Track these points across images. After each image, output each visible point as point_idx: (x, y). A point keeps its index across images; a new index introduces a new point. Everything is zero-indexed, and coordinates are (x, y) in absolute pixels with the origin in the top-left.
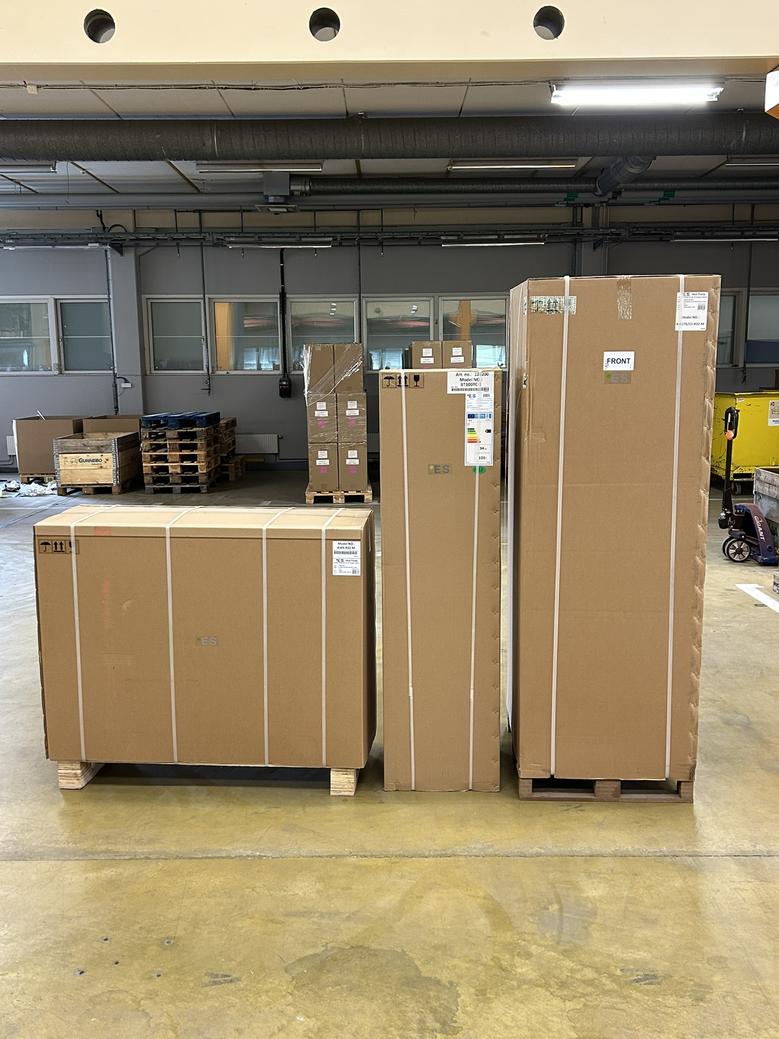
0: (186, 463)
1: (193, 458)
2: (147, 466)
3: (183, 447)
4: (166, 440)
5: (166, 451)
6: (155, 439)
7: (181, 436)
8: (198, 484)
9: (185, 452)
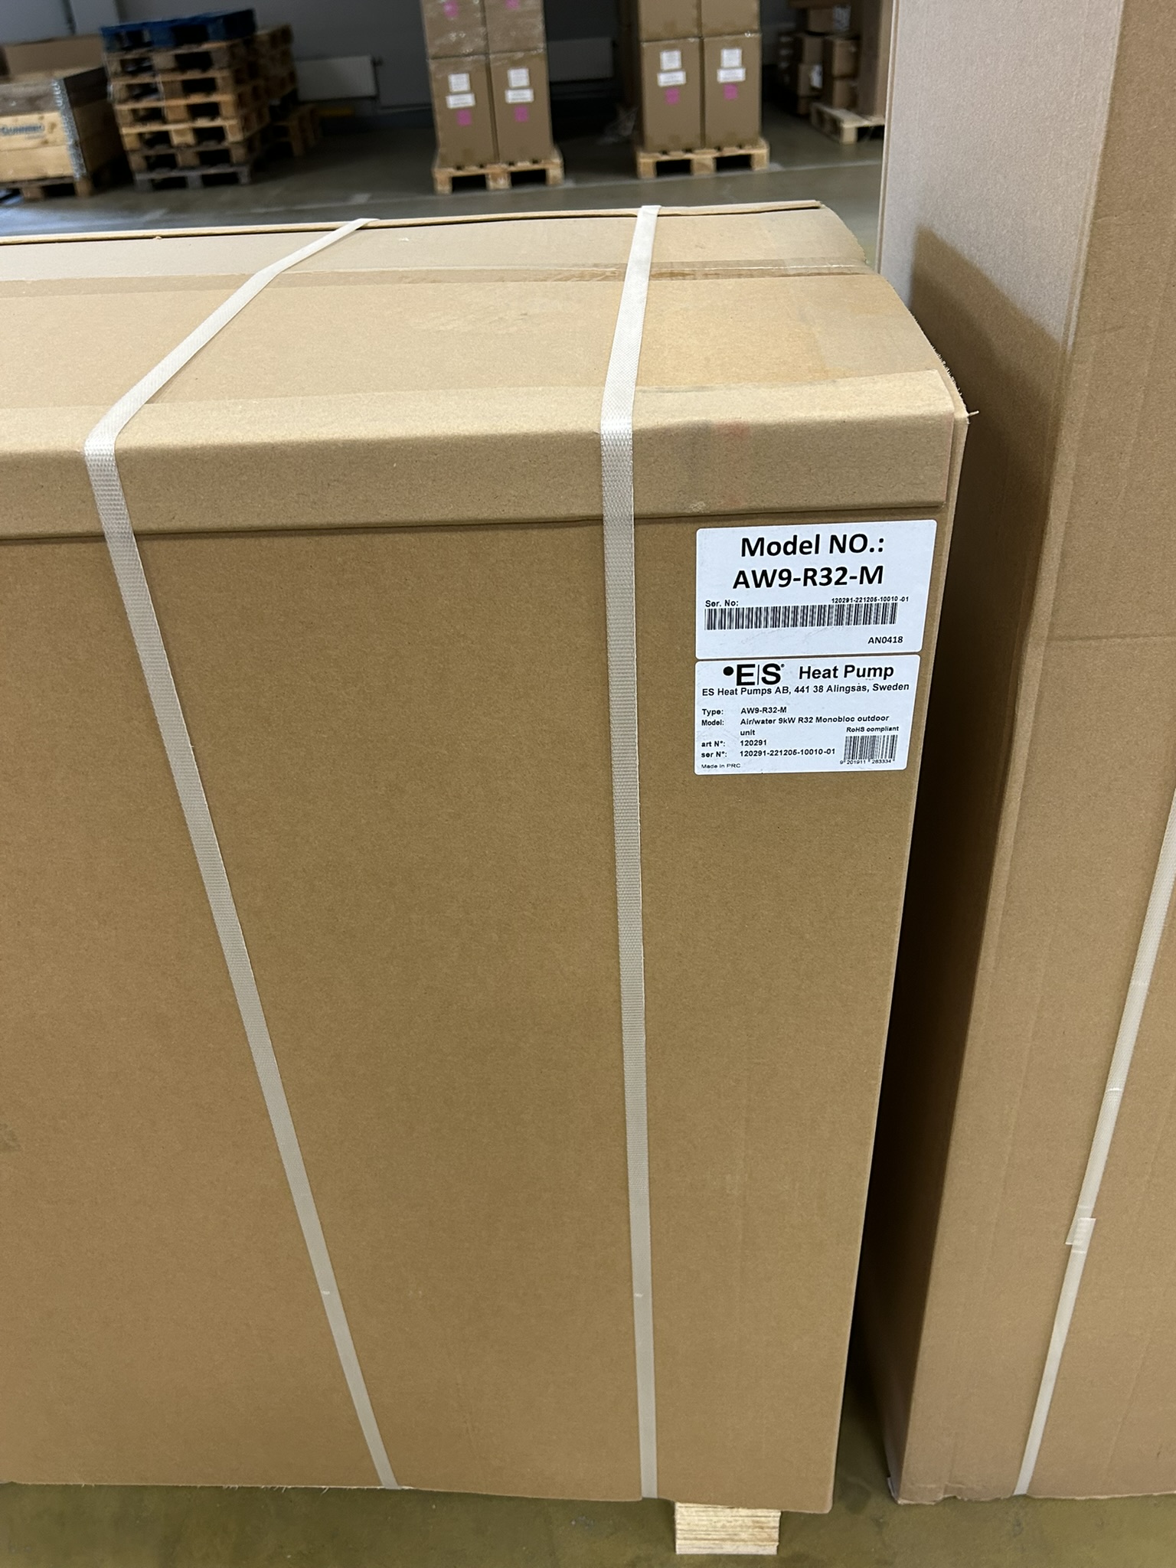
0: (203, 123)
1: (212, 110)
2: (130, 133)
3: (189, 88)
4: (154, 76)
5: (159, 100)
6: (134, 74)
7: (183, 63)
8: (232, 165)
9: (197, 99)
